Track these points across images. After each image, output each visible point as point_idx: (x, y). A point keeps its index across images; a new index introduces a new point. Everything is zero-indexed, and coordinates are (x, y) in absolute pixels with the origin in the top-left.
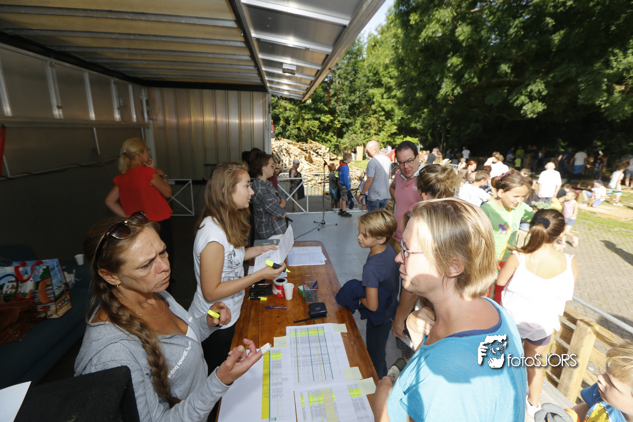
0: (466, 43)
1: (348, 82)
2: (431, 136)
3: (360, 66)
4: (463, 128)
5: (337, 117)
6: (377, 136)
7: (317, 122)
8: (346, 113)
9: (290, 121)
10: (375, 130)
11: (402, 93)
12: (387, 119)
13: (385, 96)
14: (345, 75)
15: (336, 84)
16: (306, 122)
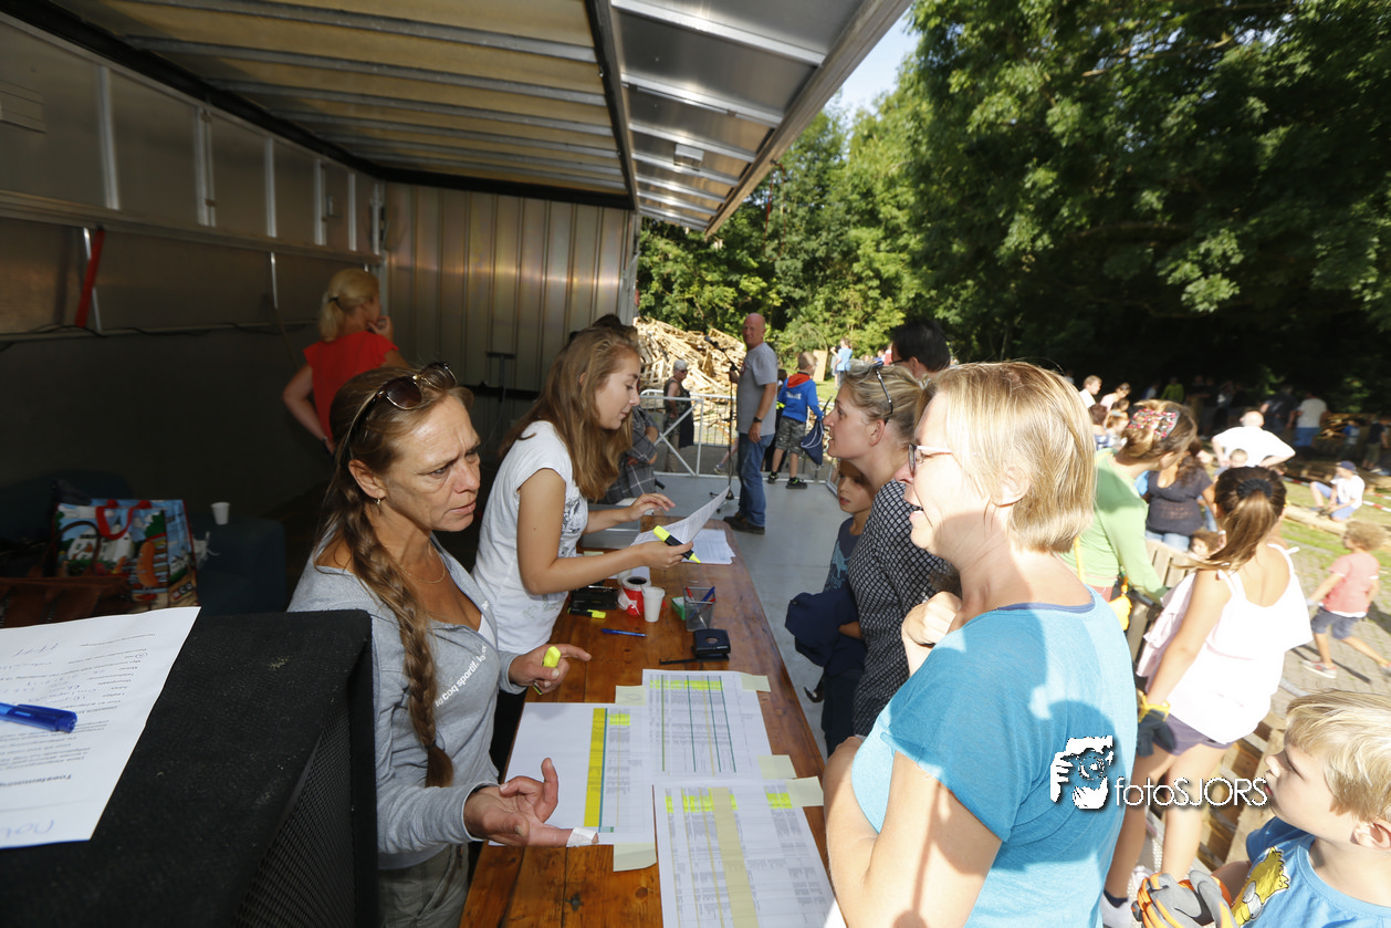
0: (1069, 141)
1: (806, 209)
2: (978, 340)
3: (833, 178)
4: (1050, 328)
5: (776, 284)
6: (859, 331)
7: (732, 290)
8: (796, 278)
9: (673, 283)
10: (856, 318)
11: (921, 241)
12: (884, 295)
13: (883, 246)
14: (798, 193)
15: (779, 213)
16: (708, 288)
